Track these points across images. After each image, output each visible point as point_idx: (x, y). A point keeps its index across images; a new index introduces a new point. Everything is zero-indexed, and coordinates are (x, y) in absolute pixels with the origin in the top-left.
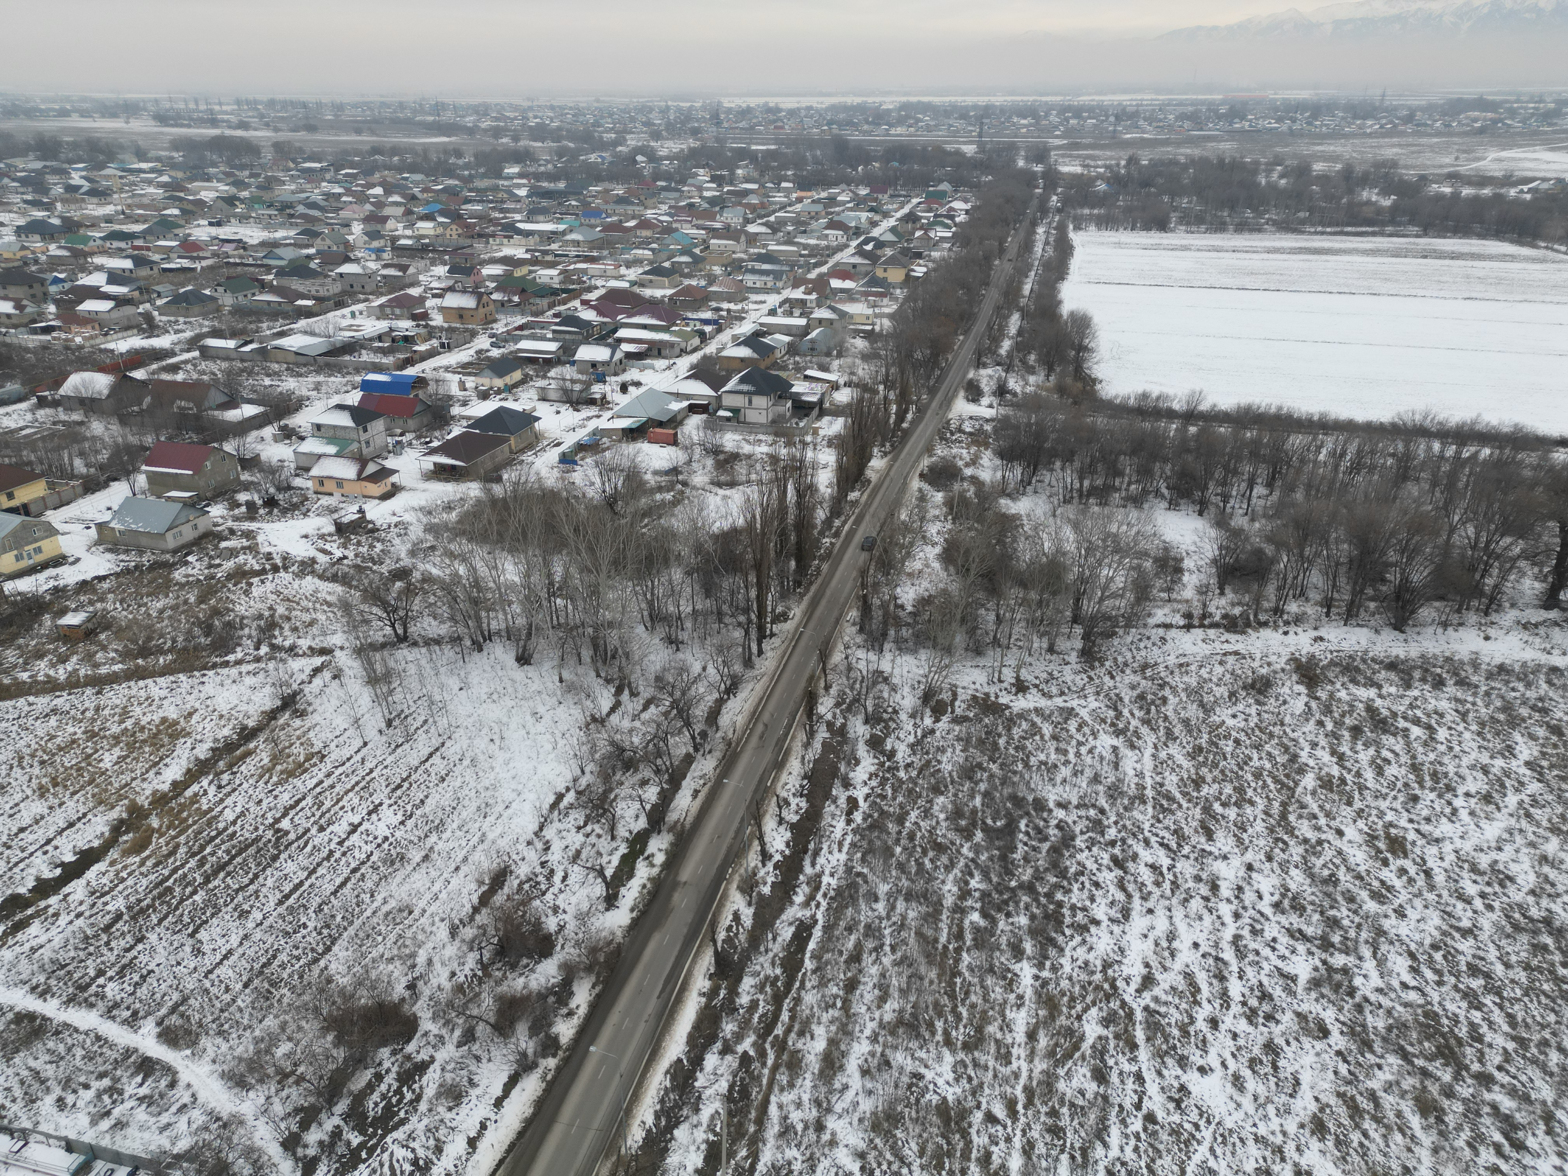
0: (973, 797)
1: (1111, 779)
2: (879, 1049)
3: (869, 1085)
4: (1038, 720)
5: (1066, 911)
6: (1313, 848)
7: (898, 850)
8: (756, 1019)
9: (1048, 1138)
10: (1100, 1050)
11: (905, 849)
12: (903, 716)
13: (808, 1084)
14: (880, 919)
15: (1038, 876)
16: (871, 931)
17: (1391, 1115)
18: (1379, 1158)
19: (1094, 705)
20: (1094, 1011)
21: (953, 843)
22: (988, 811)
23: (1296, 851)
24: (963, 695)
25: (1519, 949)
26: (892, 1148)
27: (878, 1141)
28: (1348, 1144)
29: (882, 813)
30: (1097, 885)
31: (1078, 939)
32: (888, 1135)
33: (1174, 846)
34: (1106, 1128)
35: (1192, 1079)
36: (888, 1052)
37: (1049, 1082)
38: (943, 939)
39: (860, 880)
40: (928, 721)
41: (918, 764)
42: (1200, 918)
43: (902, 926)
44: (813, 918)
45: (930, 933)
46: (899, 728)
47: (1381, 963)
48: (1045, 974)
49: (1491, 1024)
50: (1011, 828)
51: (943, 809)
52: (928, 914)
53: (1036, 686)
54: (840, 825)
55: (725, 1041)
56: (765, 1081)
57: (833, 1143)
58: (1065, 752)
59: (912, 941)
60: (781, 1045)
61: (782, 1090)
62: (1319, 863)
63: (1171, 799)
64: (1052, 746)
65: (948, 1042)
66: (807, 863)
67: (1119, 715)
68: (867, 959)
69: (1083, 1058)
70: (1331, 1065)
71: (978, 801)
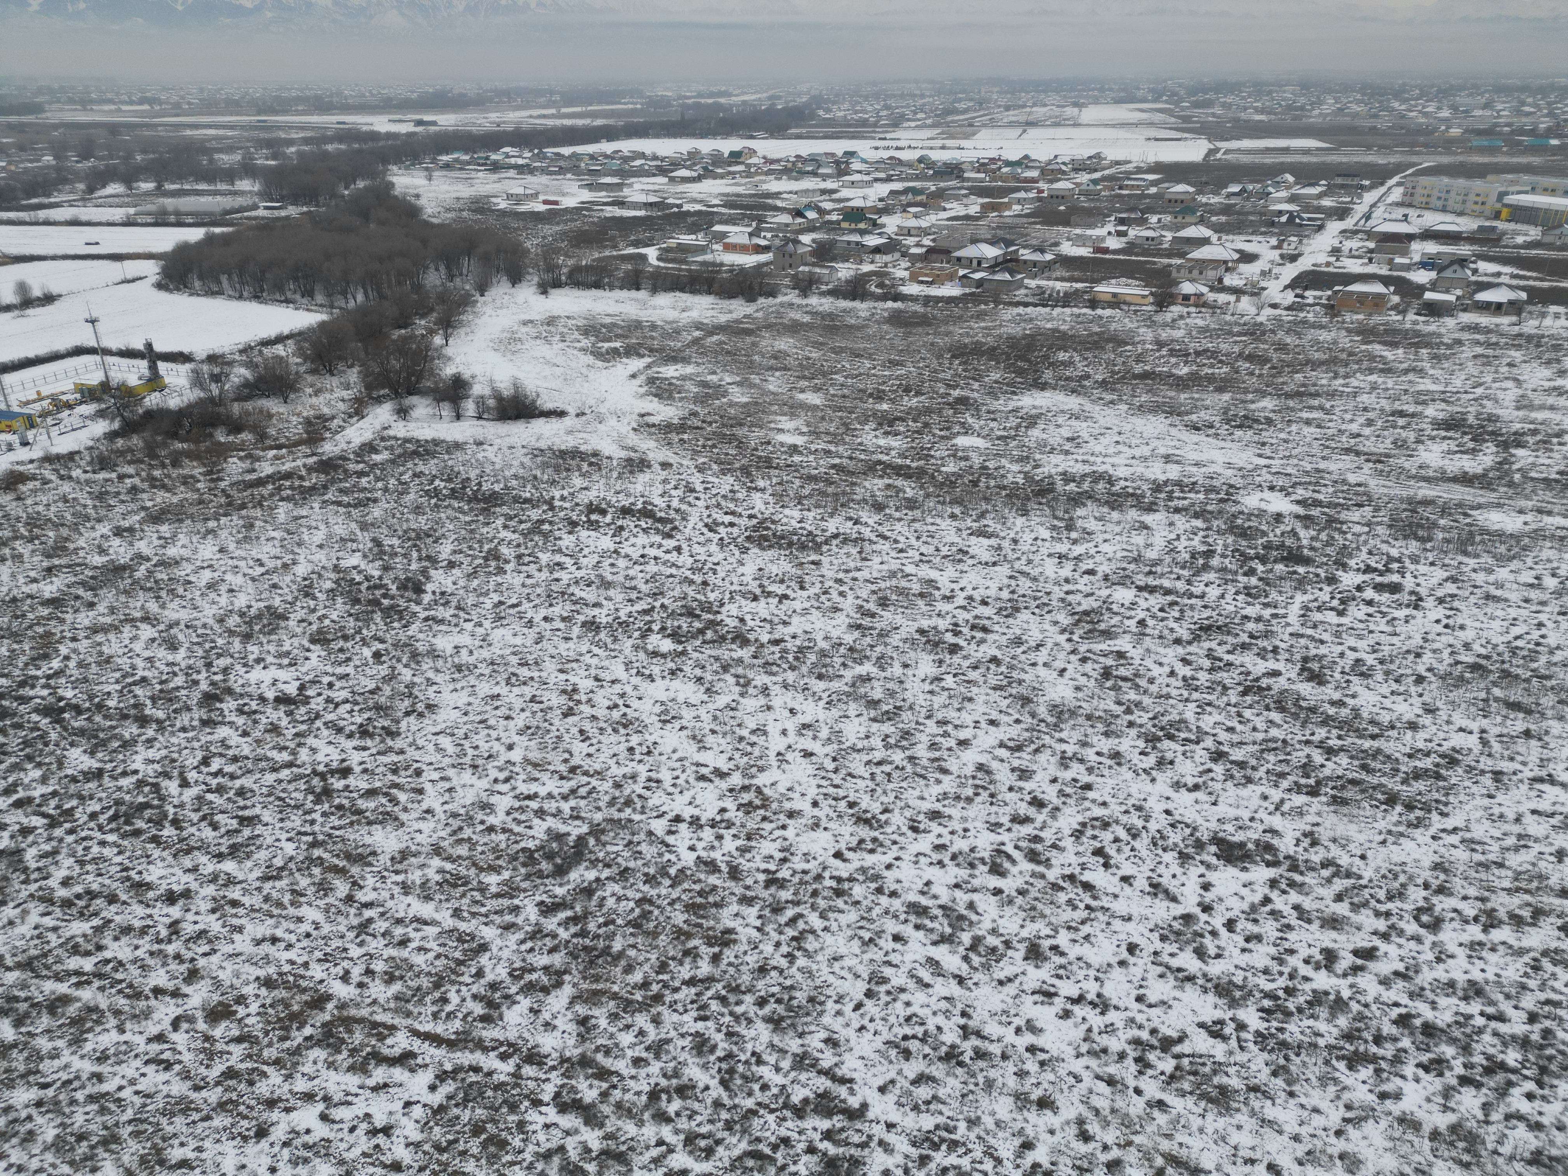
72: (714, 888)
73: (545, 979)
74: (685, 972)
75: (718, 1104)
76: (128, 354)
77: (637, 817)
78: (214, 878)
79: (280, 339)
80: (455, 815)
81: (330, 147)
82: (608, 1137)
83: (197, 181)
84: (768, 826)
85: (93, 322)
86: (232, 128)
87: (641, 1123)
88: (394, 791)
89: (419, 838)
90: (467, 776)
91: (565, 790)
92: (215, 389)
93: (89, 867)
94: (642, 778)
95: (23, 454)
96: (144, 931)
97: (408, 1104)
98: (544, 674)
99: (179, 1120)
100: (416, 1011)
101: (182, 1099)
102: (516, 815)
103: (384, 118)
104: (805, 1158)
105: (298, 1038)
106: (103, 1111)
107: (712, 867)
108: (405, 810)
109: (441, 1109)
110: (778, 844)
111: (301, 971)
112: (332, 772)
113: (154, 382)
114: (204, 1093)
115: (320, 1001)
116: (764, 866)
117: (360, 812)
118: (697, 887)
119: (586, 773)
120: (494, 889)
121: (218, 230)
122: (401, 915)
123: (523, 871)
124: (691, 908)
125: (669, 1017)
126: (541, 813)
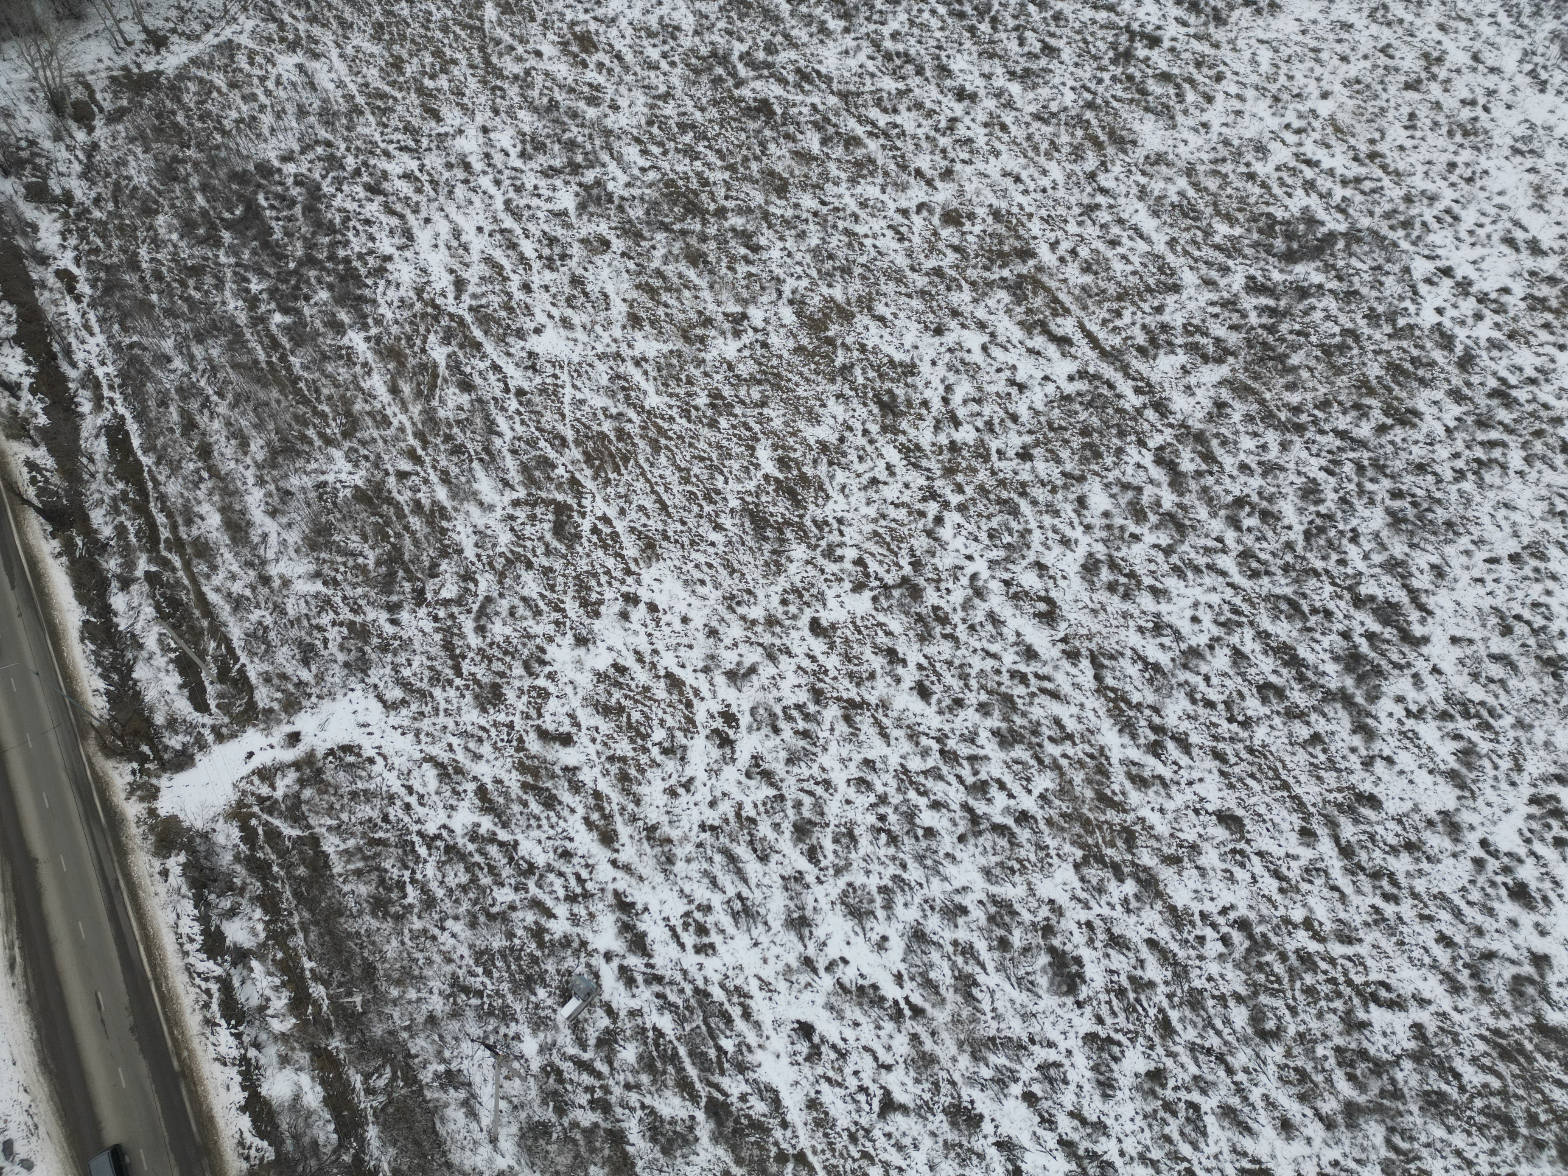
0: (193, 199)
1: (317, 104)
2: (272, 487)
3: (284, 520)
4: (202, 73)
5: (356, 264)
6: (524, 81)
7: (154, 297)
8: (133, 539)
9: (455, 459)
10: (455, 366)
11: (160, 293)
12: (47, 144)
13: (228, 556)
14: (186, 375)
15: (310, 245)
16: (186, 392)
17: (675, 280)
18: (682, 316)
19: (249, 25)
20: (432, 338)
21: (206, 259)
22: (218, 205)
23: (513, 91)
24: (99, 83)
25: (704, 91)
26: (338, 552)
27: (323, 555)
28: (658, 320)
29: (108, 269)
30: (368, 222)
31: (382, 283)
32: (329, 545)
33: (412, 144)
34: (493, 422)
35: (534, 343)
36: (281, 484)
37: (430, 416)
38: (262, 356)
39: (136, 351)
40: (81, 136)
41: (107, 193)
42: (471, 203)
43: (214, 369)
44: (115, 414)
45: (245, 359)
46: (52, 161)
47: (619, 159)
48: (374, 331)
49: (708, 165)
50: (253, 211)
51: (171, 229)
52: (230, 343)
53: (174, 31)
54: (71, 308)
55: (118, 577)
56: (186, 581)
57: (286, 583)
58: (254, 97)
59: (233, 376)
60: (177, 544)
61: (208, 577)
62: (535, 93)
63: (383, 96)
64: (235, 96)
65: (329, 441)
66: (65, 367)
67: (282, 25)
68: (203, 420)
69: (445, 380)
70: (621, 267)
71: (200, 199)
72: (1432, 364)
73: (1211, 349)
74: (1343, 422)
75: (1289, 546)
77: (1404, 245)
78: (999, 94)
80: (1227, 143)
82: (1180, 506)
84: (1544, 336)
87: (1214, 515)
88: (1186, 86)
89: (1182, 149)
90: (1262, 107)
91: (1350, 175)
93: (916, 31)
94: (1440, 206)
96: (930, 113)
97: (1046, 378)
98: (1418, 22)
99: (892, 285)
100: (1092, 308)
101: (899, 271)
102: (1285, 175)
104: (1334, 637)
105: (996, 274)
106: (850, 245)
107: (1446, 341)
108: (1185, 112)
109: (1068, 398)
110: (1538, 362)
111: (1024, 219)
112: (1143, 36)
114: (915, 276)
115: (1026, 254)
116: (1504, 373)
117: (1144, 92)
118: (1415, 352)
119: (1384, 167)
120: (1217, 239)
122: (1125, 216)
123: (1255, 236)
124: (1394, 368)
125: (1298, 450)
126: (1309, 186)
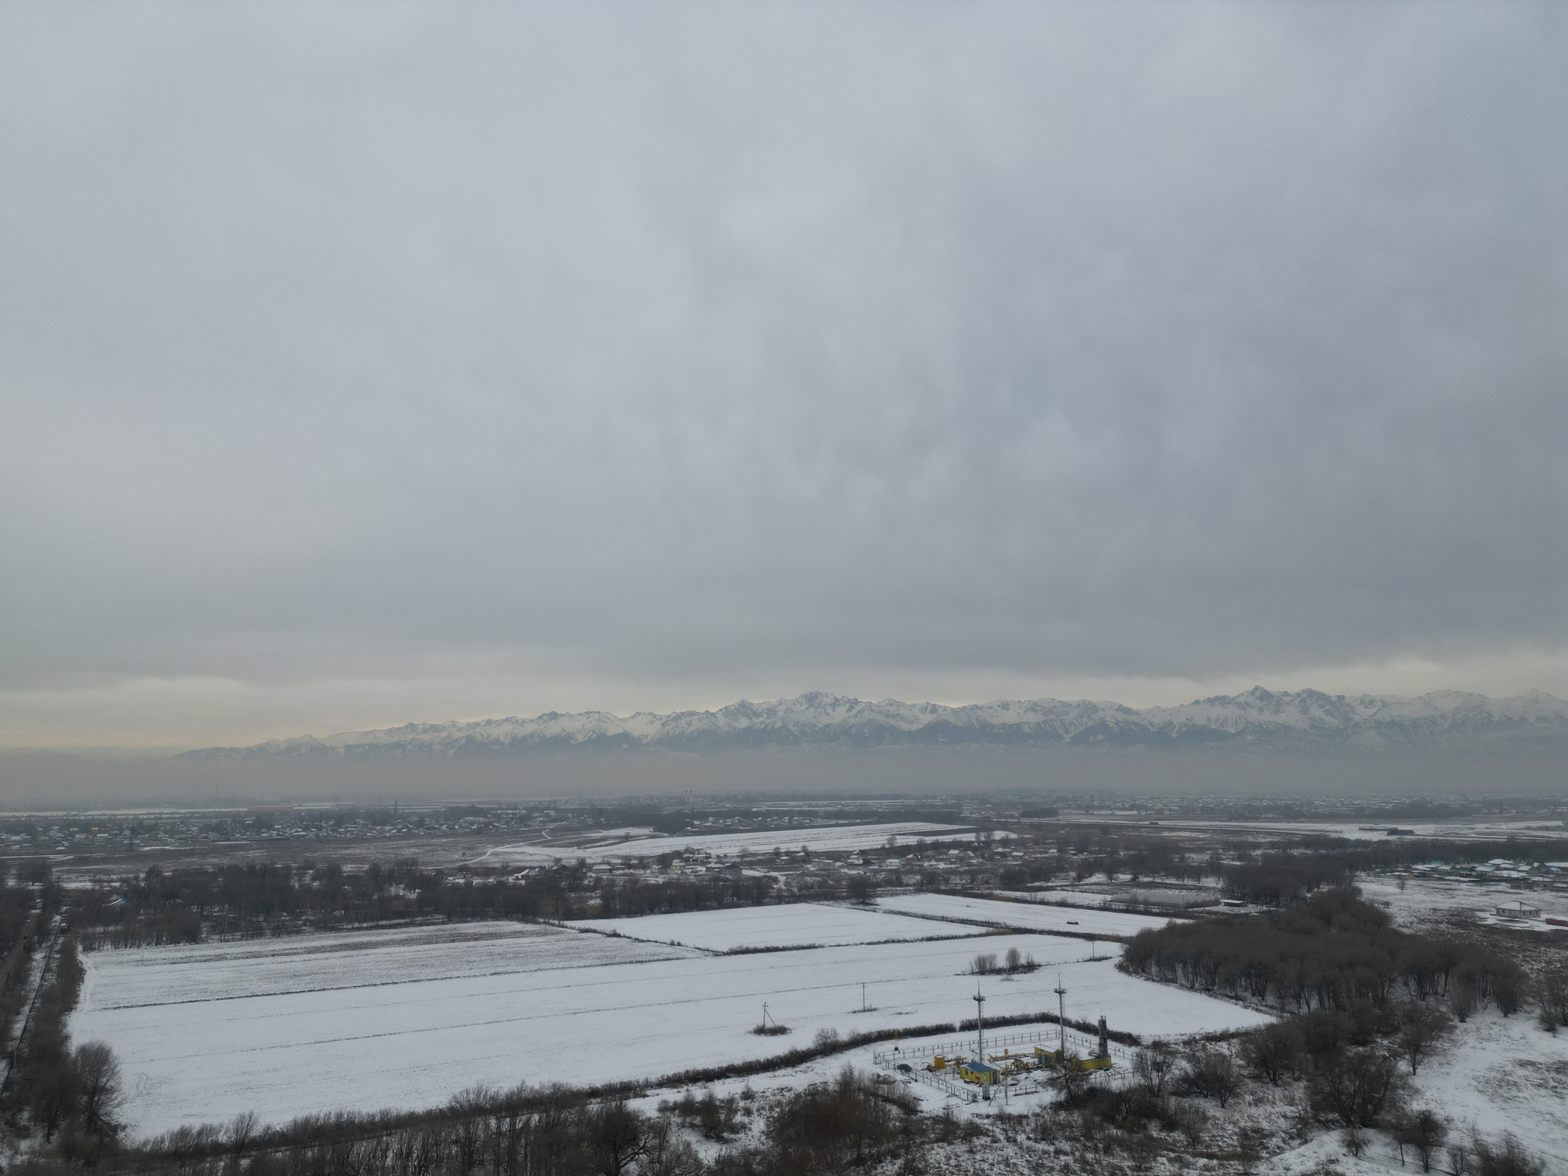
76: (1084, 1028)
79: (1225, 1037)
81: (1295, 852)
83: (1167, 876)
85: (1060, 992)
86: (1204, 831)
92: (1155, 1078)
95: (983, 1108)
103: (1355, 827)
113: (1102, 1060)
121: (1179, 921)
